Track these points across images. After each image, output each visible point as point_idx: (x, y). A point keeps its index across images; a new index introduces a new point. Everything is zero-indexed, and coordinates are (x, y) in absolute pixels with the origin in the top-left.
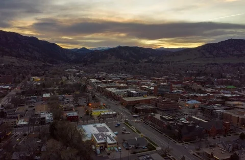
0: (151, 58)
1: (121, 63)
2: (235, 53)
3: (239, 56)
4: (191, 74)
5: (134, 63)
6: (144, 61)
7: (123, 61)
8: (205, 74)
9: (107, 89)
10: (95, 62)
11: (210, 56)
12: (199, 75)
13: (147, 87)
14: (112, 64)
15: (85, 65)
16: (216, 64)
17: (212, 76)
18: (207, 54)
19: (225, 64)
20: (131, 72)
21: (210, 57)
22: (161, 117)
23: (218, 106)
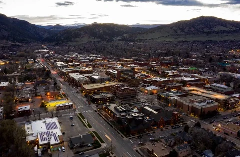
0: (125, 35)
1: (94, 42)
2: (206, 30)
3: (208, 34)
4: (160, 55)
5: (108, 42)
6: (118, 39)
7: (96, 40)
8: (173, 54)
9: (70, 74)
10: (68, 41)
11: (182, 33)
12: (167, 55)
13: (111, 71)
14: (85, 43)
15: (57, 45)
16: (186, 42)
17: (180, 56)
18: (179, 32)
19: (195, 42)
20: (102, 52)
21: (181, 35)
22: (116, 108)
23: (174, 93)
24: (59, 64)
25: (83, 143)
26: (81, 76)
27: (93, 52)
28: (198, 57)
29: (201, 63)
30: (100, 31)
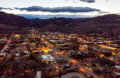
0: (70, 23)
1: (56, 27)
2: (111, 21)
3: (112, 22)
4: (88, 32)
5: (62, 27)
6: (67, 25)
7: (57, 26)
8: (94, 32)
9: (50, 40)
10: (43, 26)
11: (99, 22)
12: (91, 32)
13: (67, 39)
14: (52, 27)
15: (38, 28)
16: (101, 26)
17: (97, 33)
18: (97, 22)
19: (105, 26)
20: (61, 31)
21: (98, 23)
22: (71, 52)
23: (94, 47)
24: (43, 36)
25: (62, 62)
26: (55, 41)
27: (56, 31)
28: (106, 34)
29: (107, 36)
30: (58, 21)
